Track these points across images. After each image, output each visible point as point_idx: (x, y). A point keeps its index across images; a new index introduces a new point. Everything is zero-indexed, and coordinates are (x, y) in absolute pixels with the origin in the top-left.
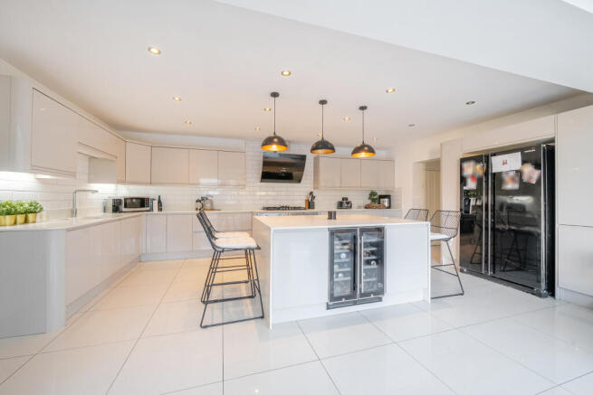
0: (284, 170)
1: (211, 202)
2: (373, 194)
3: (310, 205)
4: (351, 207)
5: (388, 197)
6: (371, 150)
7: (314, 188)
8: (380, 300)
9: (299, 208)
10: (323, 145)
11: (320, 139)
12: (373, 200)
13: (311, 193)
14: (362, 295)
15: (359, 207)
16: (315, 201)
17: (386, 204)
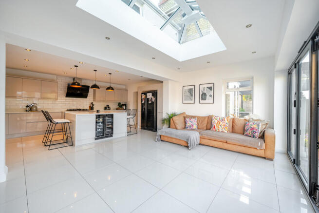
0: (78, 92)
1: (36, 107)
2: (119, 104)
3: (91, 108)
4: (110, 109)
5: (125, 105)
6: (112, 89)
7: (94, 101)
8: (112, 136)
9: (86, 110)
10: (95, 86)
11: (94, 84)
12: (120, 106)
13: (92, 103)
14: (106, 135)
15: (114, 109)
16: (94, 106)
17: (124, 108)
